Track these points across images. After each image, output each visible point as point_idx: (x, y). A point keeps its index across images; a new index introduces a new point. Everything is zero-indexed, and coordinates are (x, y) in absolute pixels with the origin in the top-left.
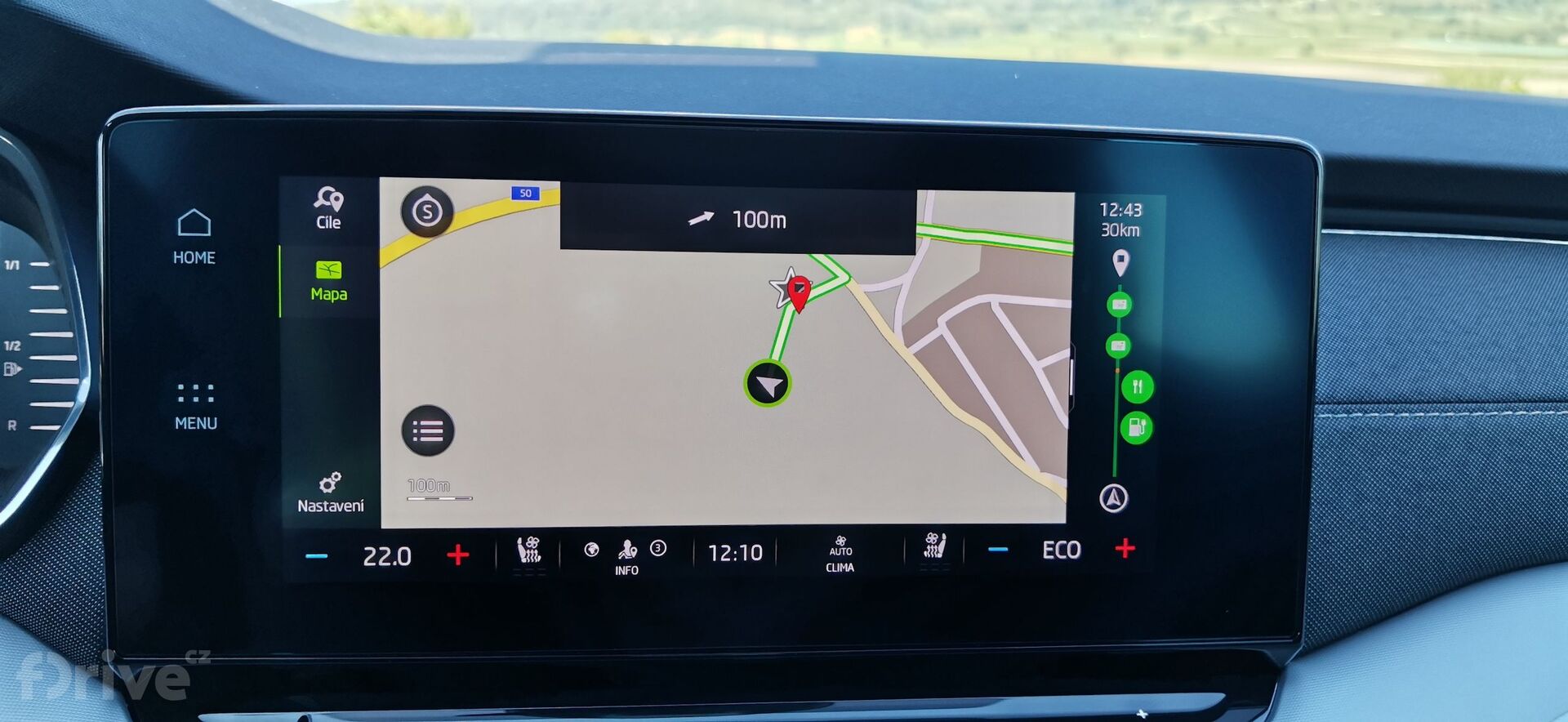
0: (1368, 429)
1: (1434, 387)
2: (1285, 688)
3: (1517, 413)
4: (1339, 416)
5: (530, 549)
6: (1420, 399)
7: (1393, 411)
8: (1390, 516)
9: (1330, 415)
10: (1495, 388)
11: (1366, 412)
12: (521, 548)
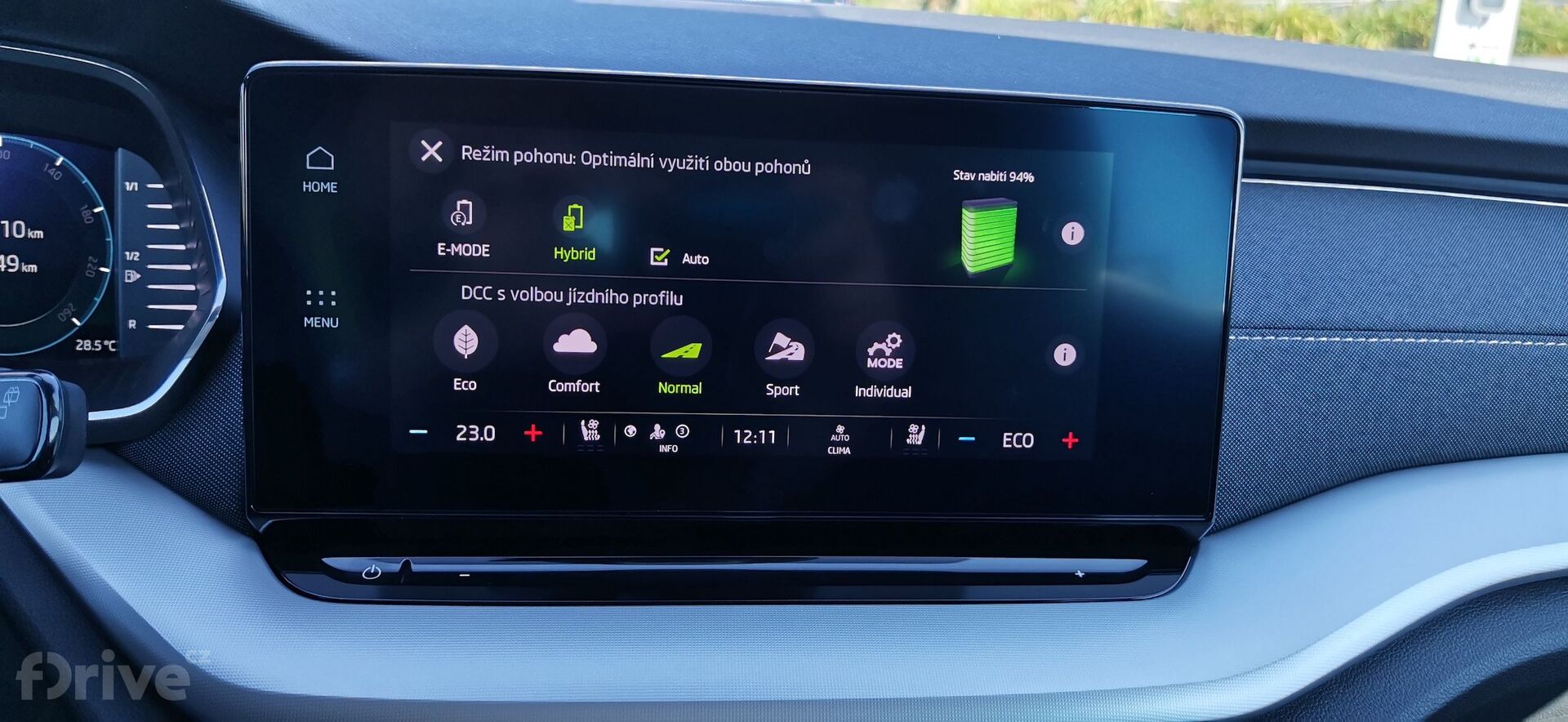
0: (1279, 350)
1: (1337, 316)
2: (1197, 558)
3: (1406, 341)
4: (1254, 338)
5: (591, 429)
6: (1324, 326)
7: (1301, 336)
8: (1292, 421)
9: (1247, 338)
10: (1390, 318)
11: (1278, 336)
12: (584, 429)
